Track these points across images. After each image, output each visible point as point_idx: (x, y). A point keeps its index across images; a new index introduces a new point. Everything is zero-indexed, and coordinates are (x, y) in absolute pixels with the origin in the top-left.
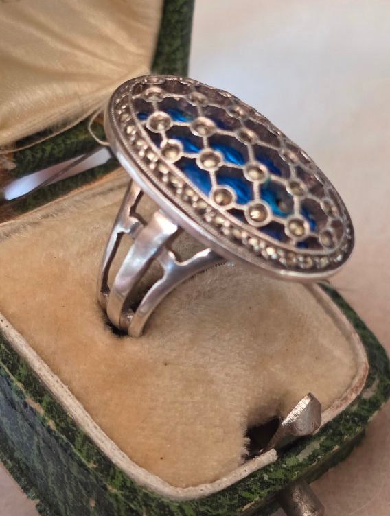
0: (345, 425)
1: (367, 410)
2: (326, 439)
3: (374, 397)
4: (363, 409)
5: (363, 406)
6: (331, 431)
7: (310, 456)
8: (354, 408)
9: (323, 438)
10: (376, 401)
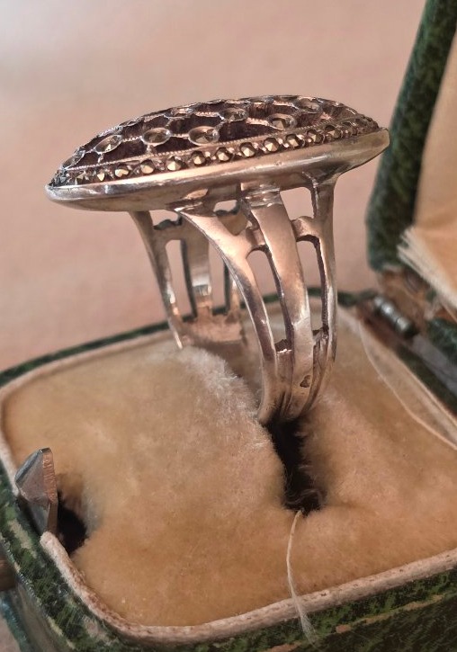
0: (48, 586)
1: (66, 620)
2: (33, 559)
3: (86, 635)
4: (70, 616)
5: (73, 617)
6: (43, 566)
7: (13, 534)
8: (70, 602)
9: (34, 554)
10: (79, 636)
